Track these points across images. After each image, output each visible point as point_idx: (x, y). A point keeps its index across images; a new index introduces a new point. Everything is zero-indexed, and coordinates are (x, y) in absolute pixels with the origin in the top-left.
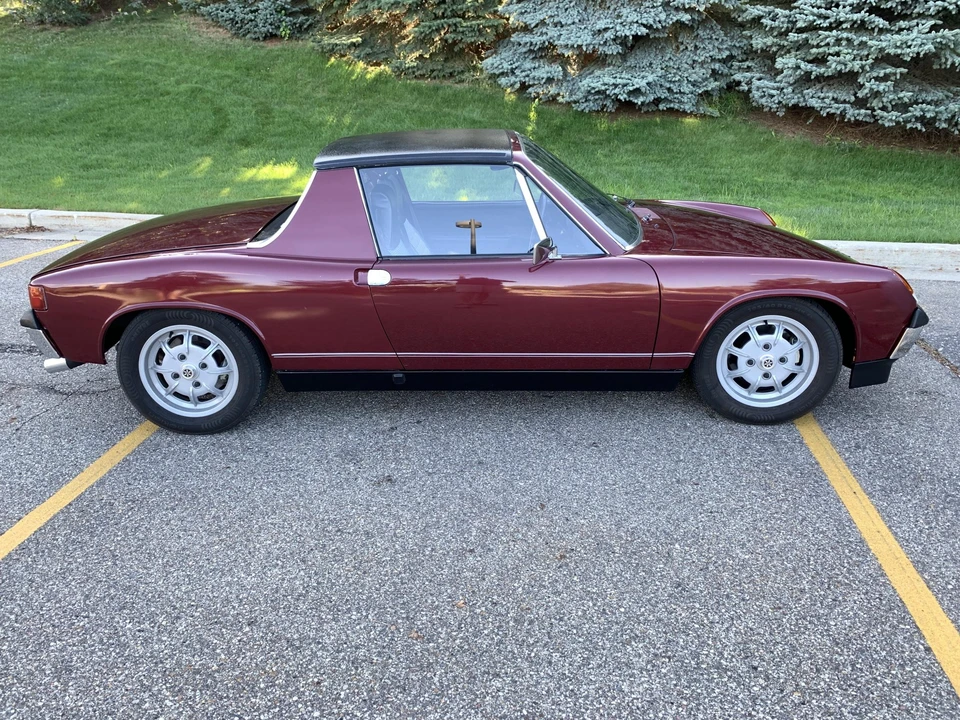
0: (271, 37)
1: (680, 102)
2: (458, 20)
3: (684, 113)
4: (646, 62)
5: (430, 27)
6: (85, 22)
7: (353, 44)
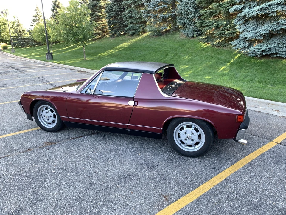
0: (193, 37)
1: (282, 54)
2: (225, 31)
3: (282, 58)
4: (274, 41)
5: (218, 33)
6: (161, 35)
7: (203, 39)
